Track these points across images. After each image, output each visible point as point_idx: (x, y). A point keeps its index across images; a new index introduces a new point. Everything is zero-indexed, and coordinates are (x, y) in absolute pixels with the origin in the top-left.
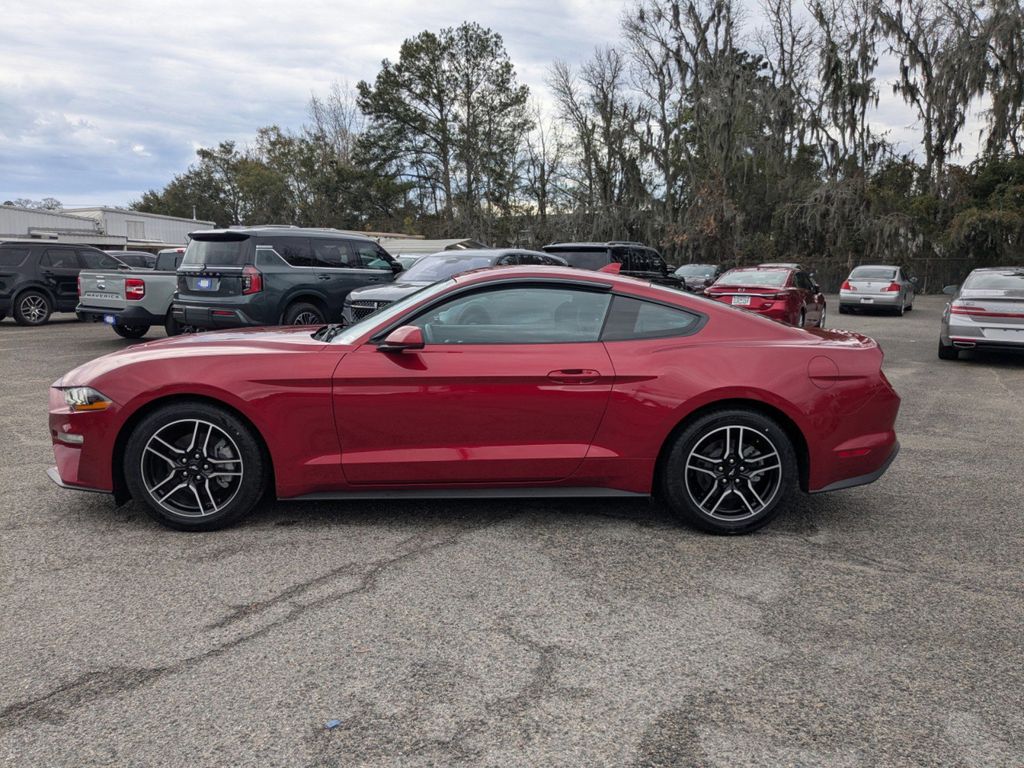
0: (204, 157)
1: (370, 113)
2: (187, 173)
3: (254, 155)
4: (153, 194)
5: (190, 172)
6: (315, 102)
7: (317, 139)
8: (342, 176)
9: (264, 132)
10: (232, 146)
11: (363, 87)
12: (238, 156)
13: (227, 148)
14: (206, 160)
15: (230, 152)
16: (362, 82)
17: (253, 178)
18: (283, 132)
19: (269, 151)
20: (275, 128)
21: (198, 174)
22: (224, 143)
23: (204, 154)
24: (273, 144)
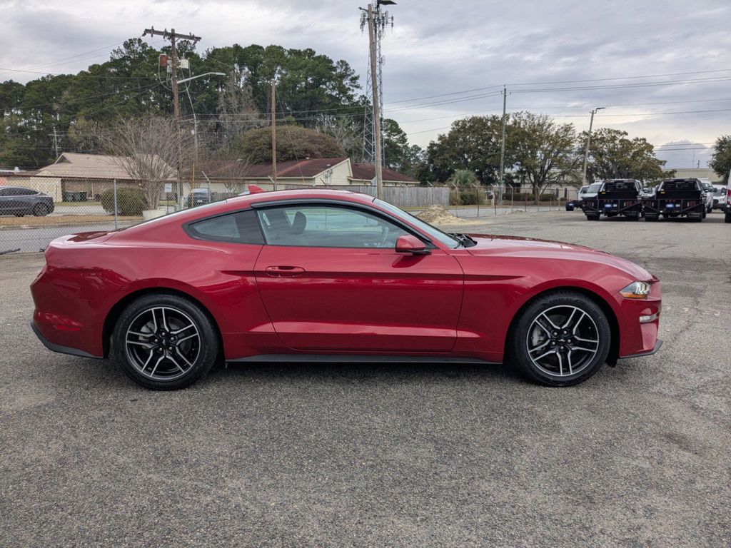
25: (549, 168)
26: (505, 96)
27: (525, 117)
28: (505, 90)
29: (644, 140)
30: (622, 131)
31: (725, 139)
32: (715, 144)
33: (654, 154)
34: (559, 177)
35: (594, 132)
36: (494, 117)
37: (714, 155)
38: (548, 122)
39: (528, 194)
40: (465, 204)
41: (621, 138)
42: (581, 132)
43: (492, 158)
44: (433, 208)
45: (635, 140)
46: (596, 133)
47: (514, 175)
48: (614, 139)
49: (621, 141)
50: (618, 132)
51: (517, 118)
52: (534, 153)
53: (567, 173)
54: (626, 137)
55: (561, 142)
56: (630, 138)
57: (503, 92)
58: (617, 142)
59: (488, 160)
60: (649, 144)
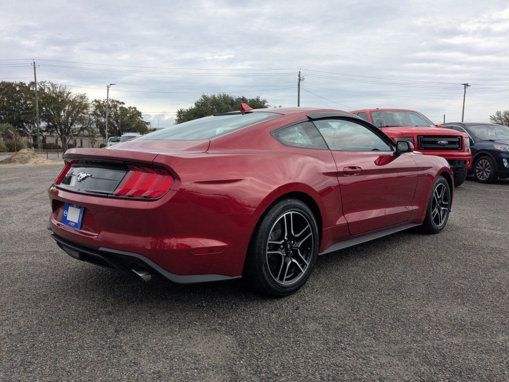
25: (72, 124)
26: (35, 68)
27: (48, 85)
28: (34, 62)
29: (135, 108)
30: (121, 101)
31: (181, 111)
32: (176, 114)
33: (142, 118)
34: (79, 131)
35: (103, 101)
36: (21, 83)
37: (176, 120)
38: (67, 91)
39: (53, 144)
40: (10, 151)
41: (120, 106)
42: (94, 100)
43: (25, 115)
44: (23, 151)
45: (129, 108)
46: (104, 102)
47: (44, 129)
48: (115, 106)
49: (120, 108)
50: (118, 102)
51: (42, 86)
52: (59, 113)
53: (86, 128)
54: (124, 106)
55: (79, 106)
56: (126, 106)
57: (33, 65)
58: (118, 109)
59: (22, 116)
60: (138, 111)
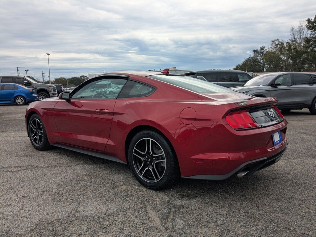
0: (255, 52)
1: (311, 29)
2: (248, 58)
3: (270, 50)
4: (239, 65)
5: (249, 57)
6: (293, 29)
7: (292, 41)
8: (298, 53)
9: (273, 42)
10: (264, 47)
11: (309, 21)
12: (266, 51)
13: (262, 49)
14: (255, 53)
15: (263, 49)
16: (308, 19)
17: (268, 57)
18: (280, 41)
19: (275, 48)
20: (278, 40)
21: (251, 58)
22: (262, 47)
23: (255, 51)
24: (277, 45)
